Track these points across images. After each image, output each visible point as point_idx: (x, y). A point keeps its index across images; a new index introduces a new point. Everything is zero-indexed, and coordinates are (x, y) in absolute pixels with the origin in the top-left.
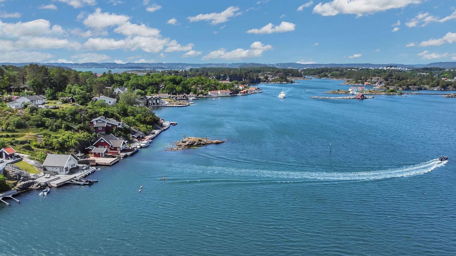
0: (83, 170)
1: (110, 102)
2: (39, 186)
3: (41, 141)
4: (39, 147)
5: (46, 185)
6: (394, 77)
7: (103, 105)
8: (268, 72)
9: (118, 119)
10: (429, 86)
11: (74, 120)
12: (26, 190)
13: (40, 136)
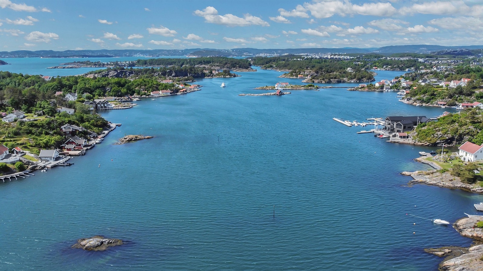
0: (64, 158)
1: (70, 112)
2: (41, 168)
3: (33, 143)
4: (32, 146)
5: (45, 167)
6: (324, 70)
7: (66, 115)
8: (216, 64)
9: (78, 125)
10: (348, 79)
11: (50, 128)
12: (34, 170)
13: (31, 139)
